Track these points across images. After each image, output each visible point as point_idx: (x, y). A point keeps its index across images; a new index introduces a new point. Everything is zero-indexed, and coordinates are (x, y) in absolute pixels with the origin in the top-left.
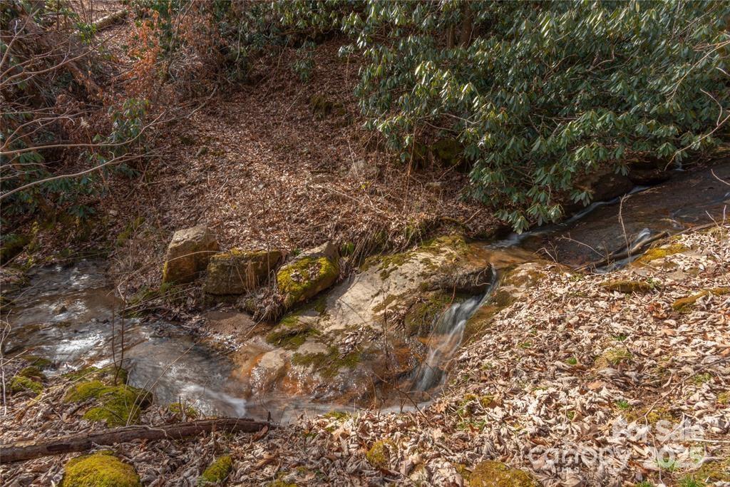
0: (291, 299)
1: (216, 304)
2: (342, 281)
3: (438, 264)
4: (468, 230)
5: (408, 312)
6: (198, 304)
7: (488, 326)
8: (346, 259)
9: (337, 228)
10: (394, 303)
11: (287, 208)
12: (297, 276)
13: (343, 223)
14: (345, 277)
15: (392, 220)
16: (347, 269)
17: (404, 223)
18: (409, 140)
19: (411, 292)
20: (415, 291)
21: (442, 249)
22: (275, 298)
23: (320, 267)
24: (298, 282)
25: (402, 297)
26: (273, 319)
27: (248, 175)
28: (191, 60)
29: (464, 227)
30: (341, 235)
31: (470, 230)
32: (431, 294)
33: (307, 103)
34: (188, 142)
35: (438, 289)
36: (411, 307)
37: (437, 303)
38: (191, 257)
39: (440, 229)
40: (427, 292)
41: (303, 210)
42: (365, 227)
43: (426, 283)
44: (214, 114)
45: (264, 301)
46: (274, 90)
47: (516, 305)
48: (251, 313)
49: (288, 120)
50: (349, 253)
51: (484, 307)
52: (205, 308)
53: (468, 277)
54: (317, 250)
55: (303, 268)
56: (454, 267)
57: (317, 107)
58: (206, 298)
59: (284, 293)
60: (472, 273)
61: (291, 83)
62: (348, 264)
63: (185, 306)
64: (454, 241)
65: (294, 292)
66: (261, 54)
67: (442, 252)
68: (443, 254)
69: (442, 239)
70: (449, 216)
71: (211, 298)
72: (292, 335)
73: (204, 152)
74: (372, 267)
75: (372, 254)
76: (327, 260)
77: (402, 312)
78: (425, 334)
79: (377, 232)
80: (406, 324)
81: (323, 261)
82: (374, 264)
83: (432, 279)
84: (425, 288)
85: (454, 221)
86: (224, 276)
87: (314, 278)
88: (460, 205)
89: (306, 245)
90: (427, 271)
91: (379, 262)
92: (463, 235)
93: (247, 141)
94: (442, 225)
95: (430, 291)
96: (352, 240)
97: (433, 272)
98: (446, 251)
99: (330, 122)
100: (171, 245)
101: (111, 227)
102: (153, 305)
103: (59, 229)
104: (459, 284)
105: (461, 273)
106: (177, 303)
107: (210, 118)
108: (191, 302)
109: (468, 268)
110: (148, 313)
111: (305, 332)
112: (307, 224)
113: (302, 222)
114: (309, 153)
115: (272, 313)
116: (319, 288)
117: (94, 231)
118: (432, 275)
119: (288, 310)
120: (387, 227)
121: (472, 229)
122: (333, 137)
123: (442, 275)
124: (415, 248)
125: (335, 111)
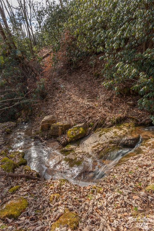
0: (70, 140)
1: (52, 138)
2: (87, 136)
3: (118, 134)
4: (137, 121)
5: (102, 150)
6: (47, 137)
7: (126, 161)
8: (90, 128)
9: (89, 118)
10: (99, 146)
11: (77, 110)
12: (72, 133)
13: (92, 116)
14: (89, 134)
15: (108, 116)
16: (90, 132)
17: (111, 117)
18: (117, 88)
19: (106, 143)
20: (107, 143)
21: (123, 128)
22: (66, 139)
23: (80, 131)
24: (72, 135)
25: (102, 144)
26: (64, 145)
27: (70, 99)
28: (61, 65)
29: (136, 120)
30: (91, 120)
31: (139, 121)
32: (113, 145)
33: (92, 74)
34: (57, 89)
35: (116, 143)
36: (104, 148)
37: (113, 148)
38: (47, 124)
39: (126, 120)
40: (111, 144)
41: (81, 111)
42: (98, 118)
43: (112, 141)
44: (66, 80)
45: (63, 139)
46: (83, 71)
47: (139, 155)
48: (59, 142)
49: (86, 80)
50: (92, 126)
51: (131, 153)
52: (49, 139)
53: (128, 140)
54: (80, 125)
55: (75, 130)
56: (124, 136)
57: (95, 76)
58: (49, 136)
59: (68, 138)
60: (130, 139)
61: (89, 68)
62: (90, 130)
63: (44, 138)
64: (130, 126)
65: (71, 138)
66: (81, 60)
67: (123, 129)
68: (122, 130)
69: (125, 124)
70: (131, 116)
71: (51, 136)
72: (67, 151)
73: (60, 92)
74: (98, 132)
75: (99, 127)
76: (83, 129)
77: (100, 150)
78: (105, 159)
79: (102, 120)
80: (100, 154)
81: (81, 129)
82: (98, 131)
83: (114, 139)
84: (111, 142)
85: (132, 118)
86: (54, 130)
87: (77, 134)
88: (138, 111)
89: (79, 123)
90: (113, 136)
91: (100, 130)
92: (135, 123)
93: (72, 88)
94: (127, 119)
95: (112, 144)
96: (93, 122)
97: (116, 137)
98: (124, 129)
99: (98, 80)
100: (43, 120)
101: (36, 113)
102: (37, 136)
103: (27, 112)
104: (124, 142)
105: (125, 139)
106: (42, 136)
107: (64, 81)
108: (46, 137)
109: (130, 137)
110: (36, 138)
111: (71, 151)
112: (81, 116)
113: (80, 115)
114: (89, 91)
115: (64, 143)
116: (79, 137)
117: (33, 113)
118: (115, 138)
119: (69, 143)
120: (105, 119)
121: (140, 121)
122: (98, 86)
123: (118, 138)
124: (114, 127)
125: (100, 77)
